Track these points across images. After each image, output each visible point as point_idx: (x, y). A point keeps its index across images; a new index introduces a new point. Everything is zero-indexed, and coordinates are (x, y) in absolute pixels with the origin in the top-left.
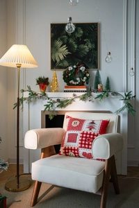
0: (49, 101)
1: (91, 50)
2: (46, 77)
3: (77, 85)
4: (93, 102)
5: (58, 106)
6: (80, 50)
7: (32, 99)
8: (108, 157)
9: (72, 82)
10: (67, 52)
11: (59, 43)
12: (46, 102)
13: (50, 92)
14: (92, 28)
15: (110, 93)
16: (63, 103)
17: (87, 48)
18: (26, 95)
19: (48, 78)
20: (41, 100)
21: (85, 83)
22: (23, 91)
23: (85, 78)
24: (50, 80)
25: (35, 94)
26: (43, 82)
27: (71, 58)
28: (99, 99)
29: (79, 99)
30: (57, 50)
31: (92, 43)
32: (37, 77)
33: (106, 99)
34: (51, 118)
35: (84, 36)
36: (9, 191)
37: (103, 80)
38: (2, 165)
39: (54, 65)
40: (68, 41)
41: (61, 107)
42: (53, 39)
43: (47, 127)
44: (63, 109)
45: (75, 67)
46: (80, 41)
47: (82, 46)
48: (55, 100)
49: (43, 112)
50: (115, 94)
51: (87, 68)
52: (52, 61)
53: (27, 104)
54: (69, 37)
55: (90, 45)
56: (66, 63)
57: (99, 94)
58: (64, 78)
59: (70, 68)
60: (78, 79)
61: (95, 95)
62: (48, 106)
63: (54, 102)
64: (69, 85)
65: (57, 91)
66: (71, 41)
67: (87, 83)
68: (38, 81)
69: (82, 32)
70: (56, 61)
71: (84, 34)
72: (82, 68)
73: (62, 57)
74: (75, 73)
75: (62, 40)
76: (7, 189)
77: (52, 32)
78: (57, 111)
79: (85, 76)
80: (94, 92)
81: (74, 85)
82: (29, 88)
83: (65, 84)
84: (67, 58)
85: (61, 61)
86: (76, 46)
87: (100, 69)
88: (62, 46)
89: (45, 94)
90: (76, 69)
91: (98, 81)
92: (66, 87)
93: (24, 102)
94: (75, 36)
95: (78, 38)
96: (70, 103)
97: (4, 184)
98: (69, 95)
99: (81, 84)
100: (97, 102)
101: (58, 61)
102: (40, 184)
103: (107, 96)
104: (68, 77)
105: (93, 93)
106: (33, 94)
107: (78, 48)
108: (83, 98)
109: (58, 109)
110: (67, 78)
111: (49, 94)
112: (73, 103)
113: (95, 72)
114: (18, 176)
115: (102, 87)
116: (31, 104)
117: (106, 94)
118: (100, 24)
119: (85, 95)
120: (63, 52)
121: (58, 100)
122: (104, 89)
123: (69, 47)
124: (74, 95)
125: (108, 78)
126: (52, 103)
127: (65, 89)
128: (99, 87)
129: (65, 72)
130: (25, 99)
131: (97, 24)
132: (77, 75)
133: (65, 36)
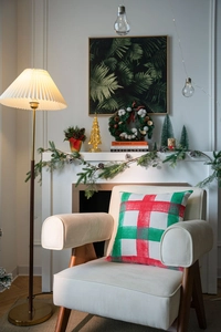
0: (85, 166)
1: (155, 82)
2: (80, 128)
3: (132, 140)
4: (159, 168)
5: (100, 176)
6: (137, 82)
7: (57, 164)
8: (190, 263)
9: (124, 134)
10: (115, 86)
11: (102, 70)
12: (80, 169)
13: (86, 151)
14: (157, 44)
15: (188, 154)
16: (109, 171)
17: (149, 77)
18: (47, 157)
19: (83, 130)
20: (72, 165)
21: (146, 137)
22: (43, 150)
23: (146, 128)
24: (87, 133)
25: (63, 156)
26: (76, 136)
27: (122, 95)
28: (169, 163)
29: (136, 163)
30: (99, 82)
31: (157, 69)
32: (66, 128)
33: (181, 162)
34: (89, 196)
35: (144, 59)
36: (15, 324)
37: (176, 131)
38: (2, 279)
39: (95, 107)
40: (118, 67)
41: (106, 178)
42: (93, 64)
43: (81, 211)
44: (109, 181)
45: (129, 109)
46: (138, 67)
47: (141, 75)
48: (96, 165)
49: (75, 186)
50: (197, 154)
51: (148, 111)
52: (91, 100)
53: (49, 173)
54: (119, 60)
55: (154, 74)
56: (114, 104)
57: (169, 154)
58: (110, 130)
59: (121, 112)
60: (134, 130)
61: (163, 155)
62: (83, 175)
63: (95, 169)
64: (120, 140)
65: (99, 150)
66: (122, 66)
67: (149, 137)
68: (67, 134)
69: (140, 51)
70: (98, 101)
71: (144, 54)
72: (142, 112)
73: (107, 94)
74: (129, 120)
75: (108, 64)
76: (11, 321)
77: (91, 51)
78: (99, 185)
79: (146, 124)
80: (161, 150)
81: (128, 140)
82: (52, 145)
83: (113, 139)
84: (117, 95)
85: (106, 101)
86: (131, 76)
87: (171, 113)
88: (107, 75)
89: (79, 156)
90: (131, 113)
91: (167, 133)
92: (114, 144)
93: (44, 169)
94: (129, 58)
95: (135, 62)
96: (122, 171)
97: (6, 312)
98: (120, 157)
99: (140, 138)
100: (167, 169)
101: (101, 100)
102: (67, 312)
103: (184, 157)
104: (118, 126)
105: (159, 153)
106: (59, 156)
107: (134, 78)
108: (143, 162)
109: (99, 181)
110: (116, 129)
111: (86, 156)
112: (127, 170)
113: (162, 119)
114: (31, 297)
115: (174, 142)
116: (55, 173)
117: (181, 154)
118: (171, 38)
119: (146, 156)
120: (109, 84)
121: (101, 166)
122: (178, 145)
123: (120, 77)
124: (128, 157)
125: (184, 128)
126: (90, 171)
127: (113, 148)
128: (169, 143)
129: (112, 119)
130: (45, 164)
131: (166, 37)
132: (133, 124)
133: (113, 59)
